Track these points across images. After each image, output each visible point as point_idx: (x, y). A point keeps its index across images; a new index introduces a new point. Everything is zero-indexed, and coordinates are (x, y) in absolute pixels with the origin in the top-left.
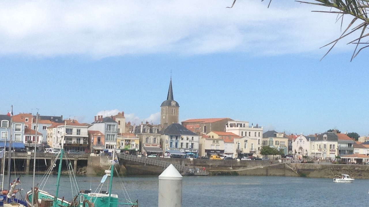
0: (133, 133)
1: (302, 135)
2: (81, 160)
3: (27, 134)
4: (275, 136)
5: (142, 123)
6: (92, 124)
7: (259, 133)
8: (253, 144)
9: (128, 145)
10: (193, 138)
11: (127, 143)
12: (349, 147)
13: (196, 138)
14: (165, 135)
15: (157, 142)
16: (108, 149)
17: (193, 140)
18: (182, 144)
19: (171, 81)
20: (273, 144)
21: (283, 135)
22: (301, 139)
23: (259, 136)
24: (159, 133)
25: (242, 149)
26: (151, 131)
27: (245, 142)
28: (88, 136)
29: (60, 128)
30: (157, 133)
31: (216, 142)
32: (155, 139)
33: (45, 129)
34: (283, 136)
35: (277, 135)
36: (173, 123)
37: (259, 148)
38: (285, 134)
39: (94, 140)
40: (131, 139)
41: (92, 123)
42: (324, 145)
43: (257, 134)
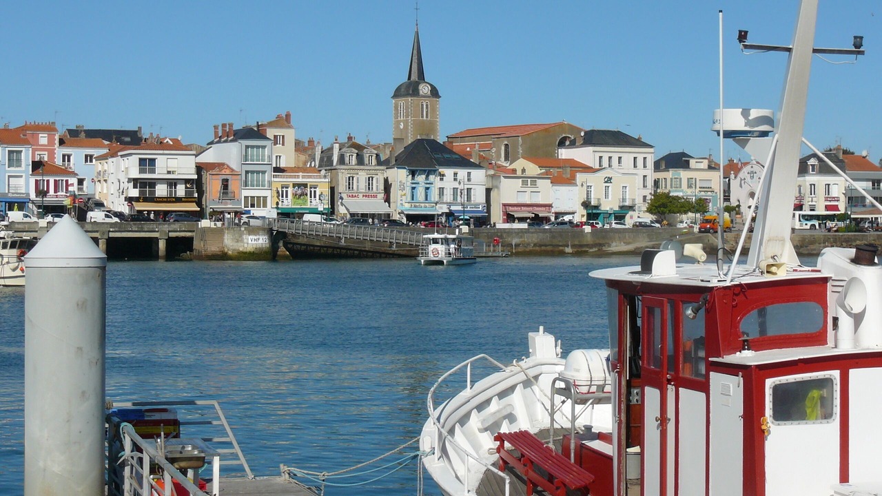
0: (315, 166)
1: (755, 162)
2: (177, 237)
3: (38, 174)
4: (686, 165)
5: (336, 140)
6: (210, 146)
7: (645, 158)
8: (626, 187)
9: (302, 197)
10: (469, 174)
11: (299, 192)
12: (873, 189)
13: (479, 175)
14: (396, 169)
15: (377, 190)
16: (250, 208)
17: (469, 180)
18: (441, 190)
19: (417, 33)
20: (681, 187)
21: (706, 162)
22: (752, 172)
23: (645, 166)
24: (381, 165)
25: (599, 199)
26: (360, 161)
27: (606, 182)
28: (195, 177)
29: (125, 159)
30: (375, 165)
31: (529, 186)
32: (370, 179)
33: (91, 161)
34: (706, 167)
35: (692, 163)
36: (419, 138)
37: (645, 197)
38: (713, 161)
39: (213, 186)
40: (308, 180)
41: (208, 144)
42: (811, 185)
43: (640, 162)
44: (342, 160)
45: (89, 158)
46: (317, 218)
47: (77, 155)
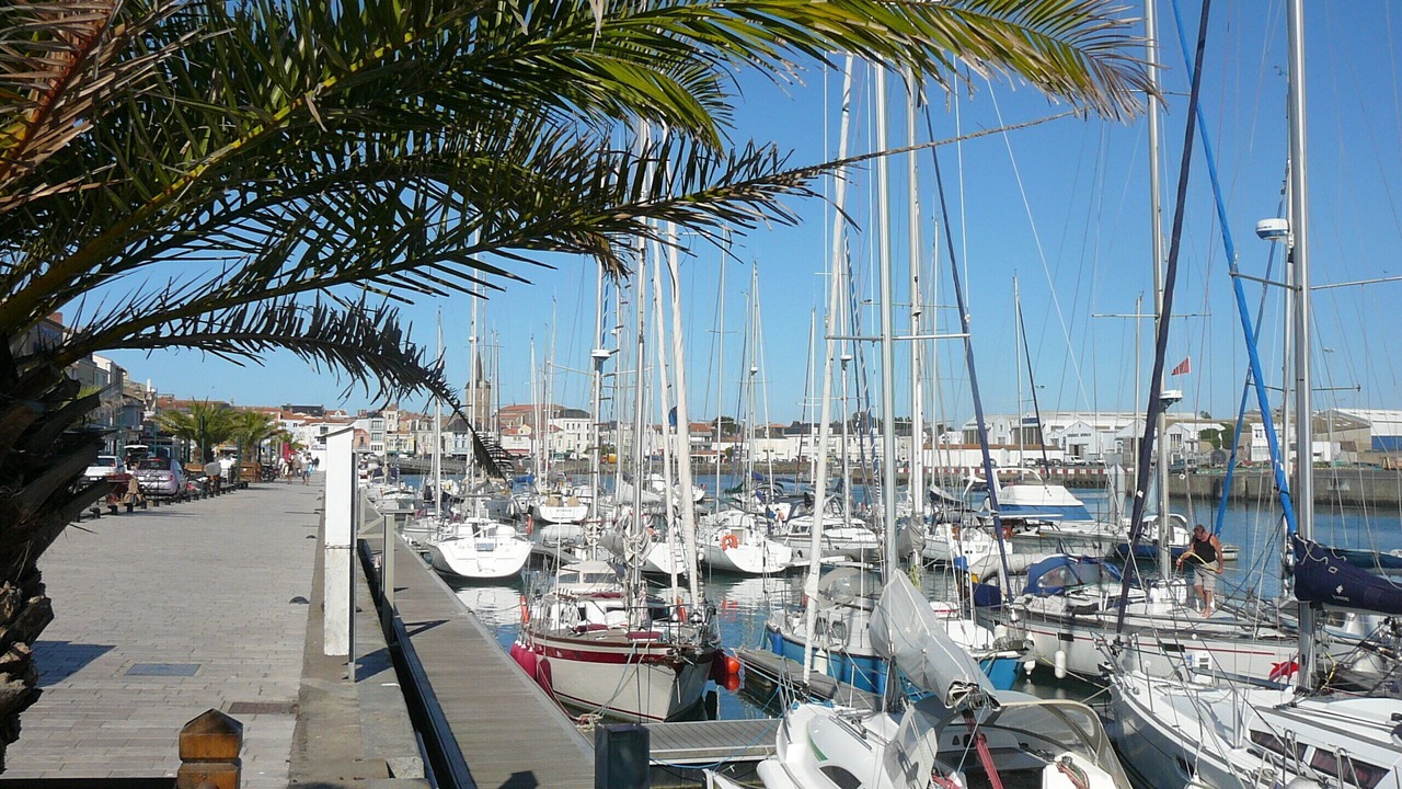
0: (407, 430)
8: (570, 440)
9: (399, 446)
11: (399, 443)
25: (555, 447)
27: (559, 438)
40: (403, 437)
43: (571, 426)
44: (420, 428)
45: (295, 425)
46: (406, 456)
47: (289, 423)
